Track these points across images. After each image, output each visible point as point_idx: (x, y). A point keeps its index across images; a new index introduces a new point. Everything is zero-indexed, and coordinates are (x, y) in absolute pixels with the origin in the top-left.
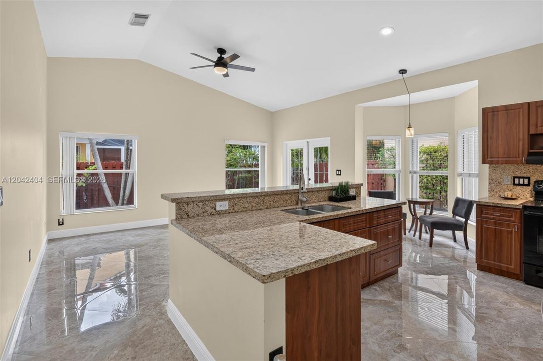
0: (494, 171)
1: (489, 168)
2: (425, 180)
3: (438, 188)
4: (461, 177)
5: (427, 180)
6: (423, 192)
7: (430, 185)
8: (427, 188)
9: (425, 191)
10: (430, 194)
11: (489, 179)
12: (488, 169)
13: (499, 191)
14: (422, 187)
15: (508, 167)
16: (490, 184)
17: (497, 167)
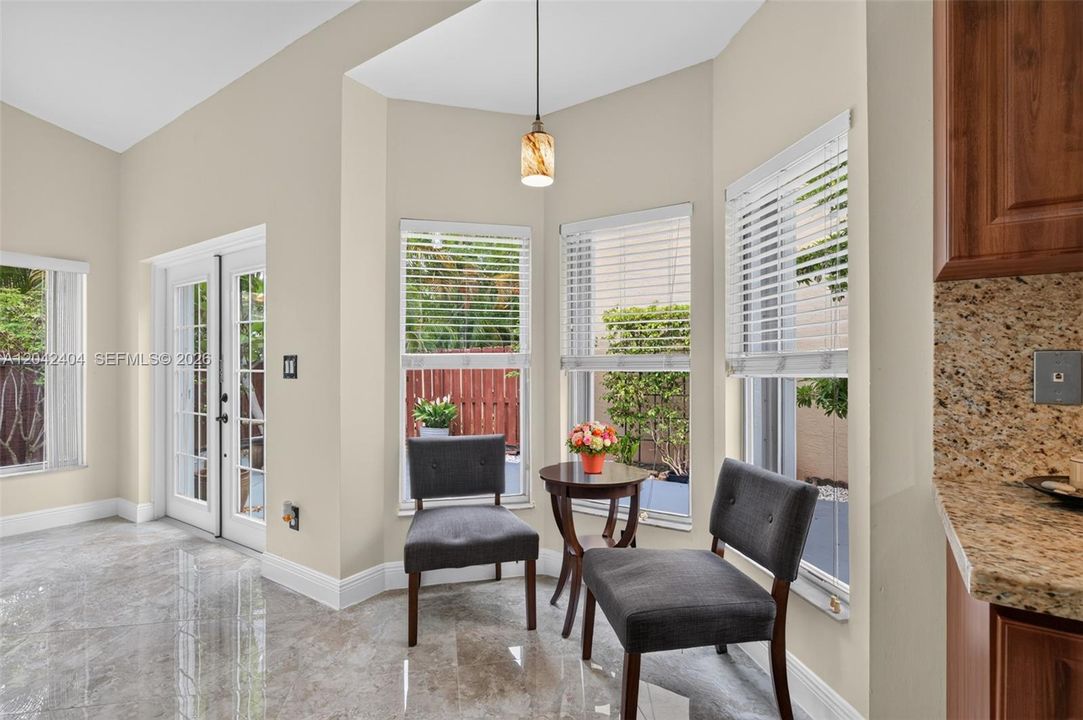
0: (971, 325)
1: (938, 307)
2: (623, 393)
3: (650, 413)
4: (738, 375)
5: (627, 392)
6: (616, 423)
7: (632, 407)
8: (626, 413)
9: (622, 420)
10: (632, 426)
11: (940, 372)
12: (931, 315)
13: (1004, 447)
14: (615, 410)
15: (1057, 296)
16: (942, 404)
17: (989, 296)
